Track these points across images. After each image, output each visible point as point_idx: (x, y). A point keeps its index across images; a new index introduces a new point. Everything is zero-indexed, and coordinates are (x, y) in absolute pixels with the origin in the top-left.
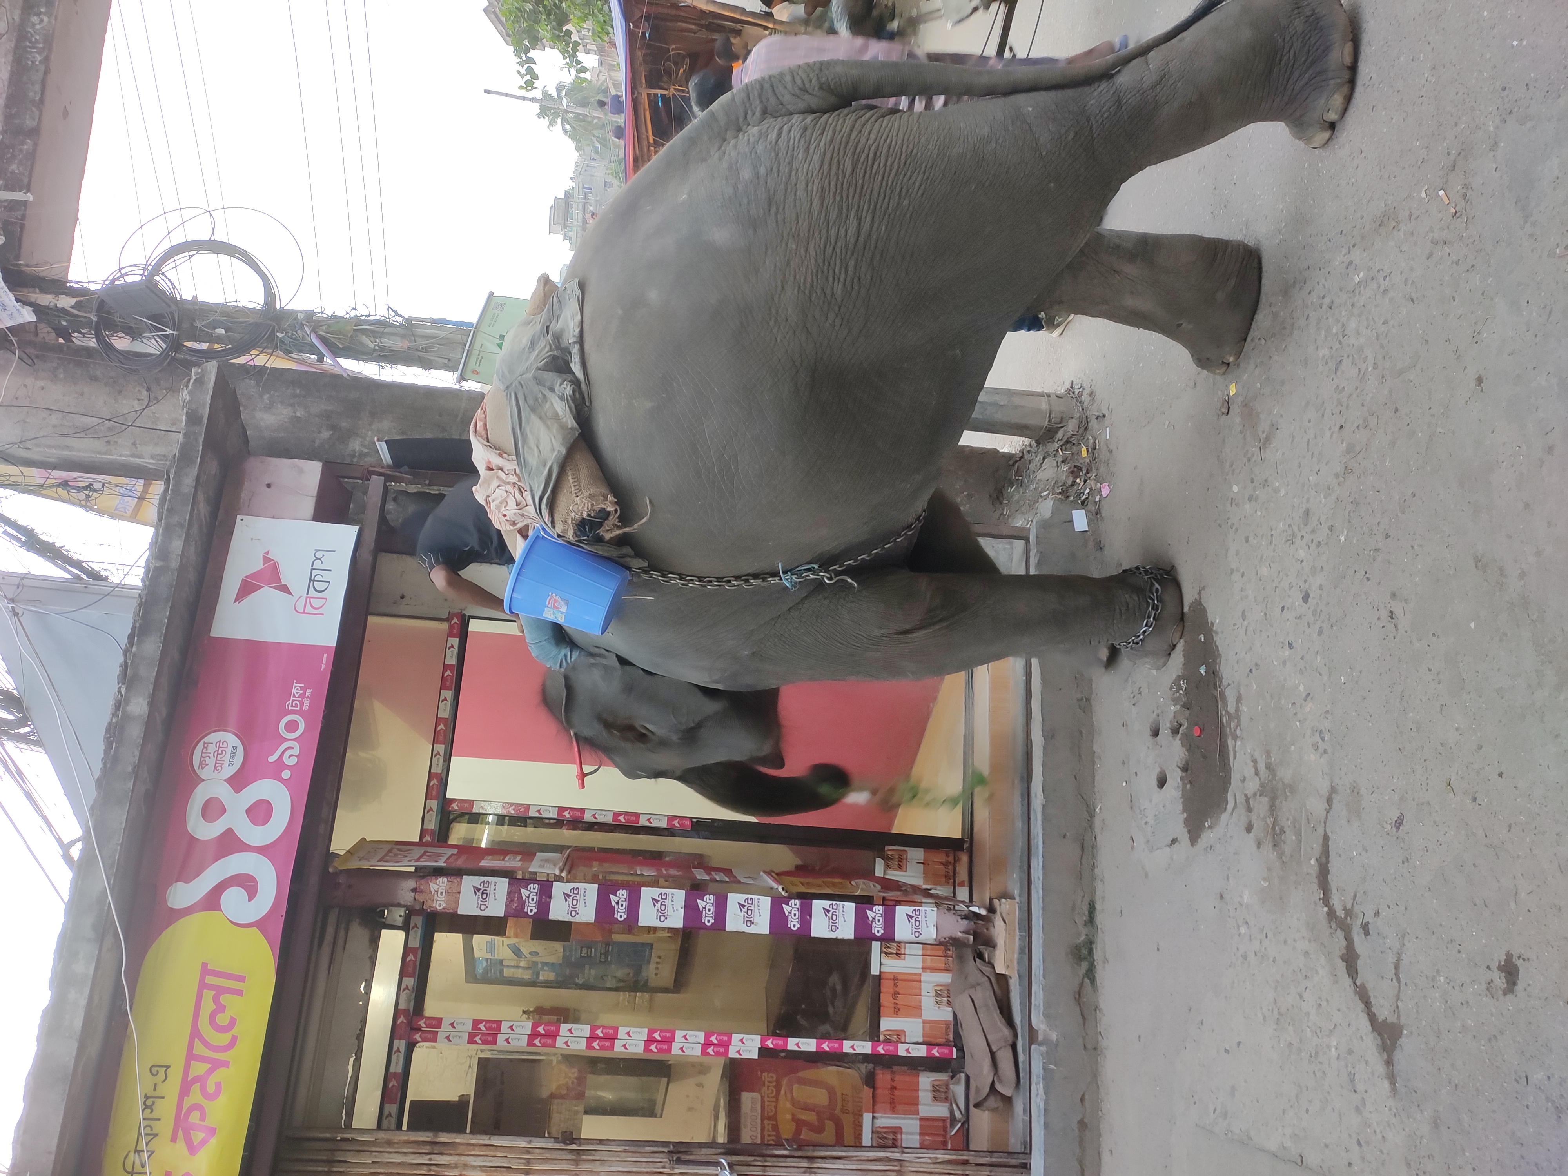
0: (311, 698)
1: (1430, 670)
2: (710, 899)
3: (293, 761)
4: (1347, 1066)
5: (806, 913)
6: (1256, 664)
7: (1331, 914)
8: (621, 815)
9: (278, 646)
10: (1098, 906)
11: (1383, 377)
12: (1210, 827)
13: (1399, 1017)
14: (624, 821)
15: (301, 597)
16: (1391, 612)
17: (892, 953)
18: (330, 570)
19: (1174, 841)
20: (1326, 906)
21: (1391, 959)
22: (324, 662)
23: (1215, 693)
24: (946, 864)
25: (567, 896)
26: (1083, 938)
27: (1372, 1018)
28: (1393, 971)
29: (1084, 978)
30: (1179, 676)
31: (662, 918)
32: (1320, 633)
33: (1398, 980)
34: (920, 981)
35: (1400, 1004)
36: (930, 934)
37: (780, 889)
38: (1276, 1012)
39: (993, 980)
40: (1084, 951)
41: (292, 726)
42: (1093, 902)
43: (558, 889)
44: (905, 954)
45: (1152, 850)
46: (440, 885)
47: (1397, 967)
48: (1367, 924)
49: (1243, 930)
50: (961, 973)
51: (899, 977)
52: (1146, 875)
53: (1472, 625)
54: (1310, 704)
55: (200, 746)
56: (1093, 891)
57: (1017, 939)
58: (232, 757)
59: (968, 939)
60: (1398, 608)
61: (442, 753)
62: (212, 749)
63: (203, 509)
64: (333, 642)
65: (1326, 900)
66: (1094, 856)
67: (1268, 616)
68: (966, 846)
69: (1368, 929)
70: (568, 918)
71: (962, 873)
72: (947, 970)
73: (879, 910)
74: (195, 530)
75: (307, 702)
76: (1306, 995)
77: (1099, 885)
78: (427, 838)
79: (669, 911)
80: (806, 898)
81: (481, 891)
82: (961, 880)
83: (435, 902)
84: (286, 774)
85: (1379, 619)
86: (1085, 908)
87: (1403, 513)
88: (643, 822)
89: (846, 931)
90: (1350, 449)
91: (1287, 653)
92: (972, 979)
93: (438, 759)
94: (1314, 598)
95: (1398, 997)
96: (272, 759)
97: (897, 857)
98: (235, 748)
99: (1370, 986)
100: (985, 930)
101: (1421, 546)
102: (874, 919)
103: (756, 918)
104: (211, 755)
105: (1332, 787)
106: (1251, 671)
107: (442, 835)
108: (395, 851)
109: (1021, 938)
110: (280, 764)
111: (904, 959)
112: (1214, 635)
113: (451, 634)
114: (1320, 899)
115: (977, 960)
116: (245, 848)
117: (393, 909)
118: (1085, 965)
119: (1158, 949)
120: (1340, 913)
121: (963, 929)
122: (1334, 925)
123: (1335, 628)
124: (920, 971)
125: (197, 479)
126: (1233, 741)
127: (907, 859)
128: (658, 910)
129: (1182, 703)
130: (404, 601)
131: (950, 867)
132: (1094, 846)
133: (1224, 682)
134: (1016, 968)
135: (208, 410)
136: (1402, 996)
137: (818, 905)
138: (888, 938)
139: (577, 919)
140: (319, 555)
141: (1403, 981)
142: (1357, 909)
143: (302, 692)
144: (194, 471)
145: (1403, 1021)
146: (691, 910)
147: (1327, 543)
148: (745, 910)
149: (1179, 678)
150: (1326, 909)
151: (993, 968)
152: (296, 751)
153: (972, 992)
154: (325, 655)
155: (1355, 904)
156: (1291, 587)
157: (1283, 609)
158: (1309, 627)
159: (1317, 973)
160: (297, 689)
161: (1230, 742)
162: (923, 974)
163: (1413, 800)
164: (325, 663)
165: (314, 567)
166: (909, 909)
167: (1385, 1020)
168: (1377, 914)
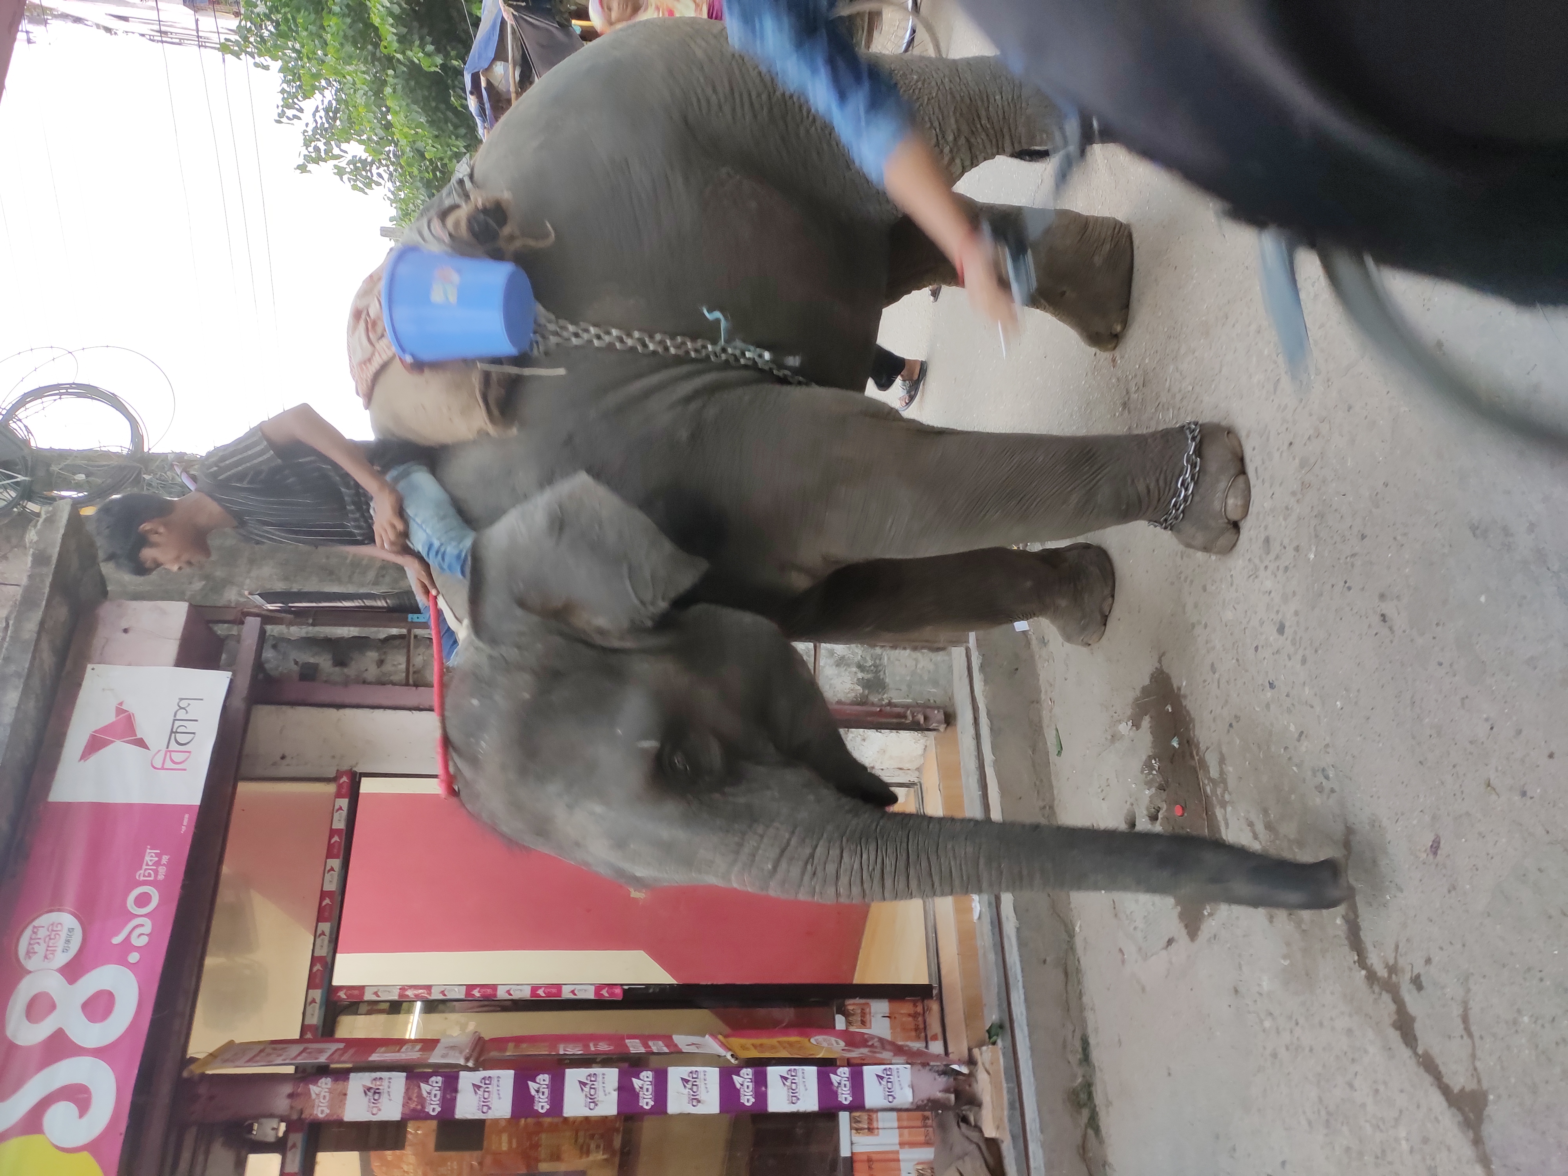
0: (168, 865)
1: (1440, 664)
2: (647, 1076)
3: (142, 941)
4: (1424, 1159)
5: (760, 1081)
6: (1236, 717)
7: (1371, 977)
8: (540, 988)
9: (129, 807)
10: (1092, 1041)
11: (1328, 380)
12: (1210, 915)
13: (1479, 1081)
14: (544, 995)
15: (159, 751)
16: (1383, 615)
17: (864, 1129)
18: (196, 721)
19: (1170, 942)
20: (1363, 968)
21: (1456, 1011)
22: (185, 823)
23: (1193, 763)
24: (915, 1016)
25: (476, 1087)
26: (1080, 1080)
27: (1445, 1090)
28: (1462, 1026)
29: (1086, 1128)
30: (1149, 756)
31: (592, 1105)
32: (1304, 661)
33: (1470, 1035)
34: (898, 1160)
35: (1478, 1064)
36: (905, 1097)
37: (729, 1057)
38: (1323, 1113)
39: (984, 1147)
40: (1083, 1096)
41: (144, 899)
42: (1086, 1036)
43: (466, 1079)
44: (878, 1129)
45: (1146, 958)
46: (321, 1089)
47: (1465, 1019)
48: (1418, 976)
49: (1267, 1024)
50: (945, 1146)
51: (874, 1157)
52: (1143, 990)
53: (1483, 599)
54: (1305, 744)
55: (28, 933)
56: (1083, 1022)
57: (1005, 1092)
58: (68, 941)
59: (949, 1100)
60: (1389, 608)
61: (327, 932)
62: (42, 933)
63: (48, 658)
64: (196, 799)
65: (1362, 962)
66: (1079, 982)
67: (1241, 662)
68: (935, 992)
69: (1421, 982)
70: (479, 1116)
71: (935, 1027)
72: (927, 1143)
73: (844, 1072)
74: (36, 682)
75: (162, 870)
76: (1357, 1083)
77: (1090, 1016)
78: (309, 1036)
79: (600, 1096)
80: (760, 1065)
81: (372, 1091)
82: (933, 1033)
83: (315, 1108)
84: (134, 957)
85: (1370, 626)
86: (1078, 1044)
87: (1377, 507)
88: (566, 994)
89: (809, 1102)
90: (1303, 464)
91: (1269, 694)
92: (958, 1150)
93: (323, 940)
94: (1290, 627)
95: (1473, 1056)
96: (117, 940)
97: (859, 1011)
98: (71, 930)
99: (1435, 1051)
100: (967, 1088)
101: (1405, 534)
102: (839, 1084)
103: (702, 1096)
104: (41, 941)
105: (1347, 828)
106: (1231, 725)
107: (327, 1030)
108: (268, 1050)
109: (1010, 1091)
110: (127, 945)
111: (878, 1135)
112: (1183, 701)
113: (339, 795)
114: (1355, 962)
115: (961, 1124)
116: (77, 1051)
117: (264, 1120)
118: (1086, 1113)
119: (1169, 1074)
120: (1382, 973)
121: (942, 1087)
122: (1377, 989)
123: (1320, 652)
124: (897, 1148)
125: (42, 624)
126: (1223, 811)
127: (870, 1013)
128: (586, 1095)
129: (1157, 785)
130: (285, 762)
131: (920, 1019)
132: (1078, 971)
133: (1202, 747)
134: (1008, 1129)
135: (58, 549)
136: (1479, 1053)
137: (774, 1072)
138: (857, 1106)
139: (491, 1115)
140: (183, 704)
141: (1476, 1035)
142: (1401, 962)
143: (157, 859)
144: (37, 615)
145: (1485, 1085)
146: (626, 1092)
147: (1294, 566)
148: (689, 1086)
149: (1150, 758)
150: (1364, 972)
151: (981, 1131)
152: (148, 928)
153: (959, 1164)
154: (187, 816)
155: (1398, 957)
156: (1262, 623)
157: (1256, 648)
158: (1290, 659)
159: (1366, 1052)
160: (152, 856)
161: (1219, 812)
162: (901, 1151)
163: (1448, 815)
164: (187, 825)
165: (178, 718)
166: (879, 1069)
167: (1462, 1090)
168: (1428, 961)
